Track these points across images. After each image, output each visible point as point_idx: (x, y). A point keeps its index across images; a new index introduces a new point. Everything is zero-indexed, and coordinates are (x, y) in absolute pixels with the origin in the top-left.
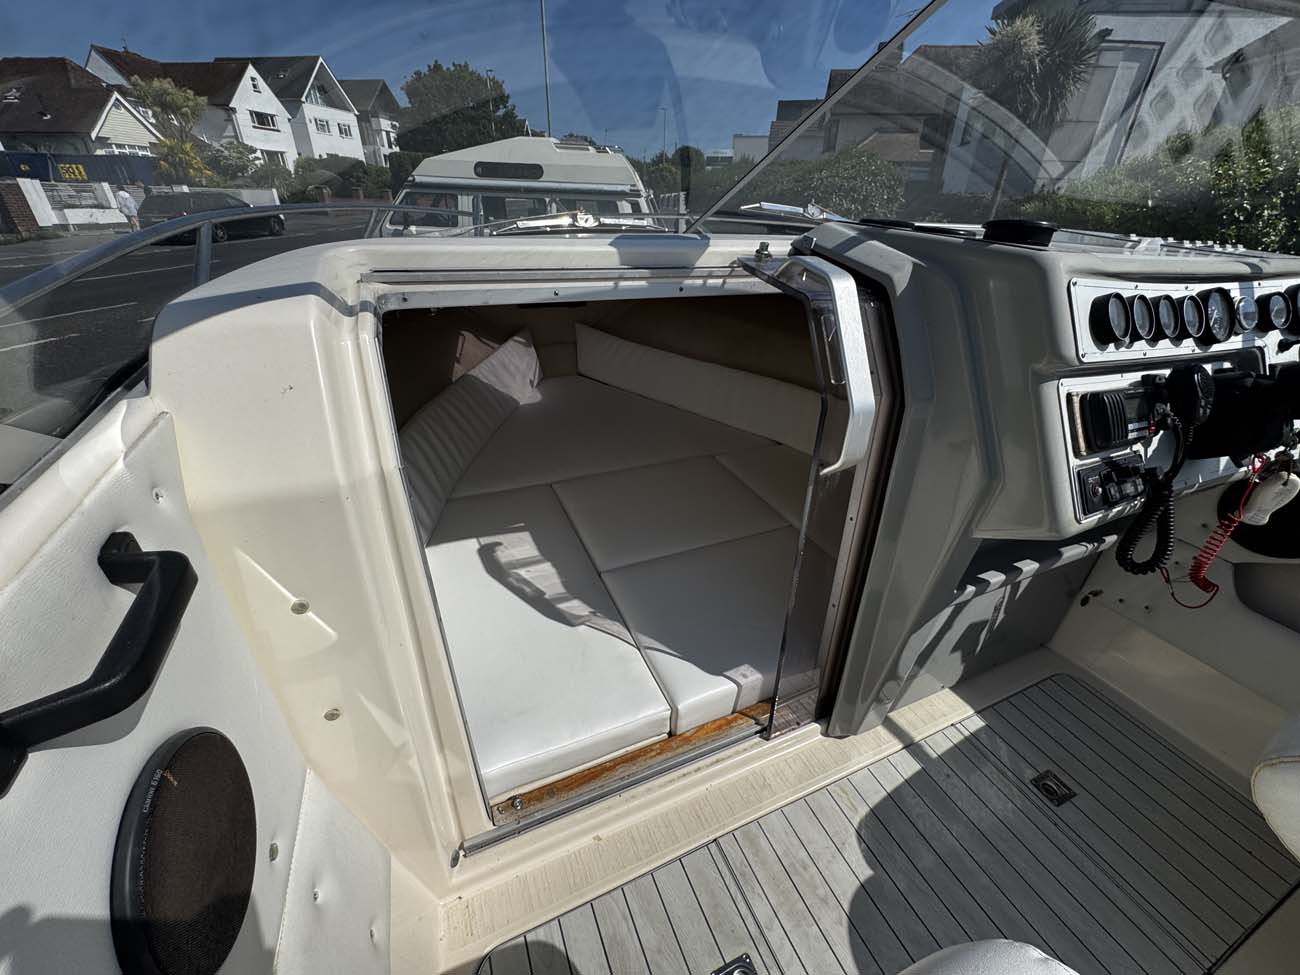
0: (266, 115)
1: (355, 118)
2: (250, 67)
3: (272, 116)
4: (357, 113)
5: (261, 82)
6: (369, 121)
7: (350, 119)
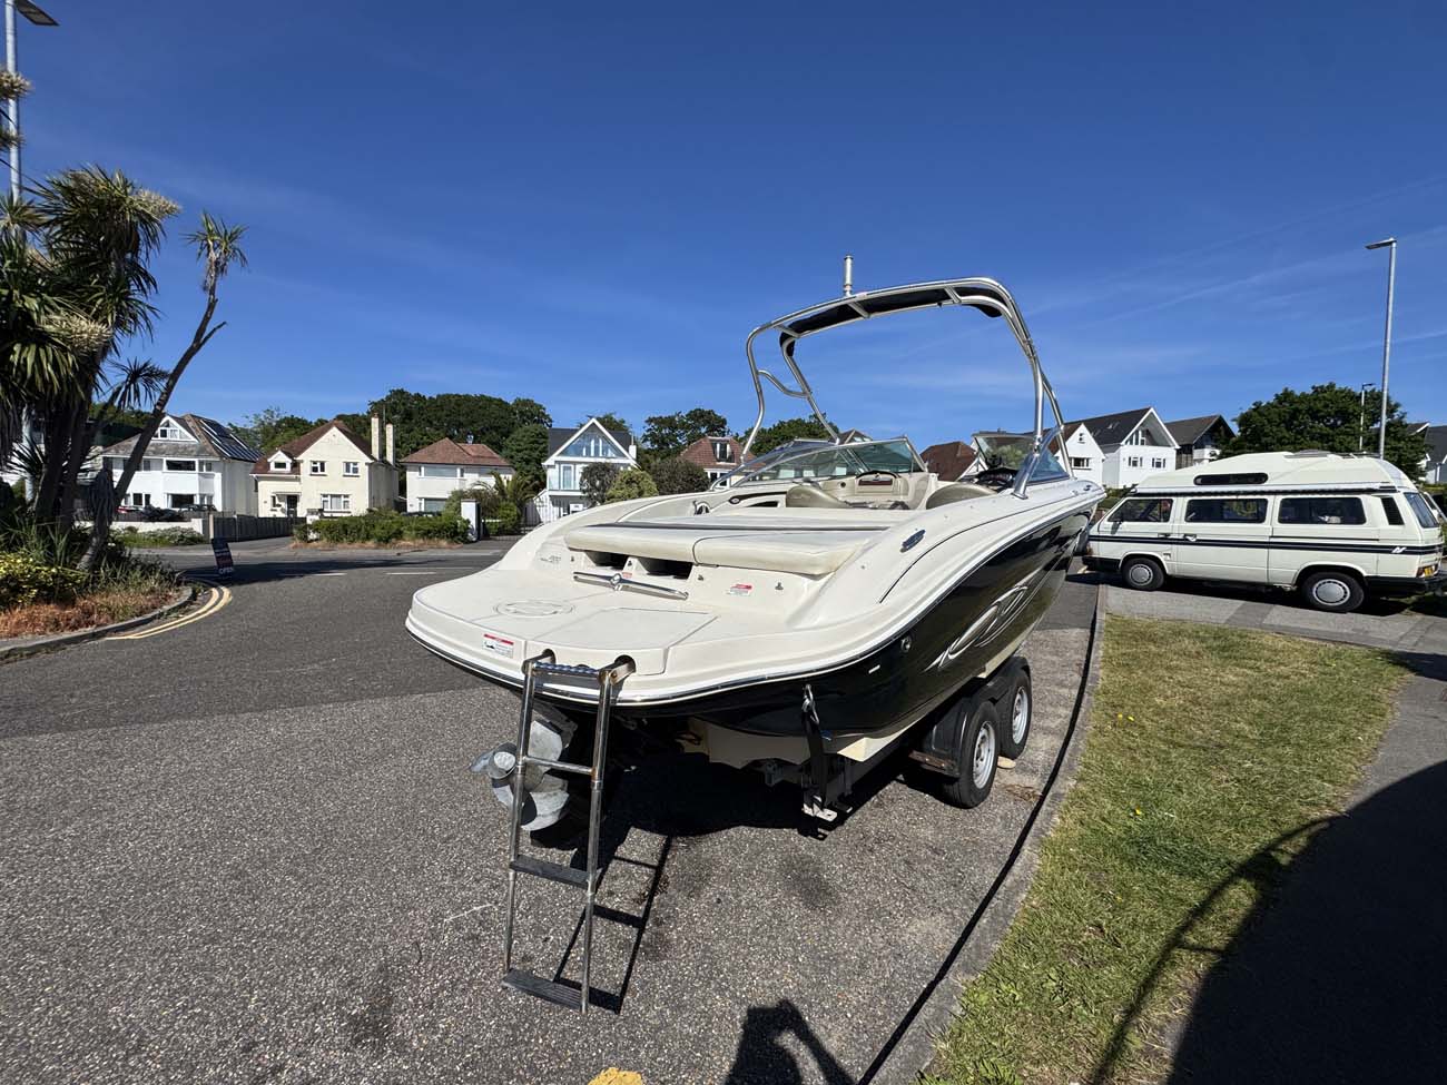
0: (1083, 459)
1: (1175, 452)
2: (1082, 428)
3: (1088, 460)
4: (1178, 447)
5: (1088, 436)
6: (1191, 453)
7: (1169, 453)
